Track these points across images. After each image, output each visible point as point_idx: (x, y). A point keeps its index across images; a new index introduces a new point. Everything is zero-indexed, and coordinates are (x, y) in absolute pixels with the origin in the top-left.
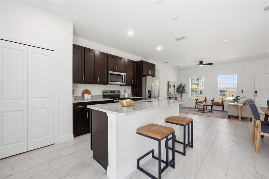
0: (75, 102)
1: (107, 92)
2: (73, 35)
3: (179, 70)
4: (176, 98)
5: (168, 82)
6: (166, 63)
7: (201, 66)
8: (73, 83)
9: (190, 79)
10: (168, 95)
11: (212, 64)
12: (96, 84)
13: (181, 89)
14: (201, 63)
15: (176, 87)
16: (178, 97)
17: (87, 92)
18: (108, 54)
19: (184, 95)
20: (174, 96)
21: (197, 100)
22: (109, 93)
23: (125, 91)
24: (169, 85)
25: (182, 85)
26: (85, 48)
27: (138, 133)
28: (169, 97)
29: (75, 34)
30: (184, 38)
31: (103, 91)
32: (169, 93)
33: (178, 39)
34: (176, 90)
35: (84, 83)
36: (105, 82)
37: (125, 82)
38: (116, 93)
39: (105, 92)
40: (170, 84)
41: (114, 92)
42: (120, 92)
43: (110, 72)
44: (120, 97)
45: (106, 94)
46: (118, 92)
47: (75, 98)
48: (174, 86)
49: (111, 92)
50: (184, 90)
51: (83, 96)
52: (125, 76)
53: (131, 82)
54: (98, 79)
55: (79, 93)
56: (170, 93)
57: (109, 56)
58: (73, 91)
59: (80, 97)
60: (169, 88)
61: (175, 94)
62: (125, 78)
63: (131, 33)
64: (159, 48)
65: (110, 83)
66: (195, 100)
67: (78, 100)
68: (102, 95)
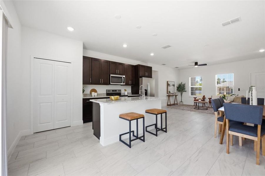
0: (84, 98)
1: (110, 91)
2: (83, 48)
3: (178, 70)
4: (176, 96)
5: (168, 82)
6: (164, 65)
7: (196, 66)
8: (83, 84)
9: (190, 78)
10: (167, 93)
11: (206, 65)
12: (101, 84)
13: (181, 88)
14: (196, 64)
15: (176, 86)
16: (177, 95)
17: (94, 91)
18: (110, 61)
19: (184, 93)
20: (174, 94)
21: (196, 98)
22: (111, 92)
23: (125, 90)
24: (168, 85)
25: (182, 84)
26: (92, 58)
27: (120, 117)
28: (168, 95)
29: (85, 48)
30: (169, 46)
31: (106, 90)
32: (168, 91)
33: (165, 48)
34: (176, 88)
35: (92, 84)
36: (107, 83)
37: (124, 83)
38: (118, 92)
39: (108, 91)
40: (169, 83)
41: (116, 91)
42: (120, 91)
43: (111, 75)
44: (121, 95)
45: (109, 92)
46: (119, 91)
47: (84, 95)
48: (174, 85)
49: (113, 91)
50: (184, 89)
51: (91, 94)
52: (124, 78)
53: (130, 82)
54: (102, 81)
55: (88, 91)
56: (170, 92)
57: (110, 63)
58: (83, 90)
59: (89, 94)
60: (169, 87)
61: (175, 92)
62: (124, 79)
63: (125, 46)
64: (152, 54)
65: (111, 83)
66: (194, 98)
67: (87, 97)
68: (106, 93)
